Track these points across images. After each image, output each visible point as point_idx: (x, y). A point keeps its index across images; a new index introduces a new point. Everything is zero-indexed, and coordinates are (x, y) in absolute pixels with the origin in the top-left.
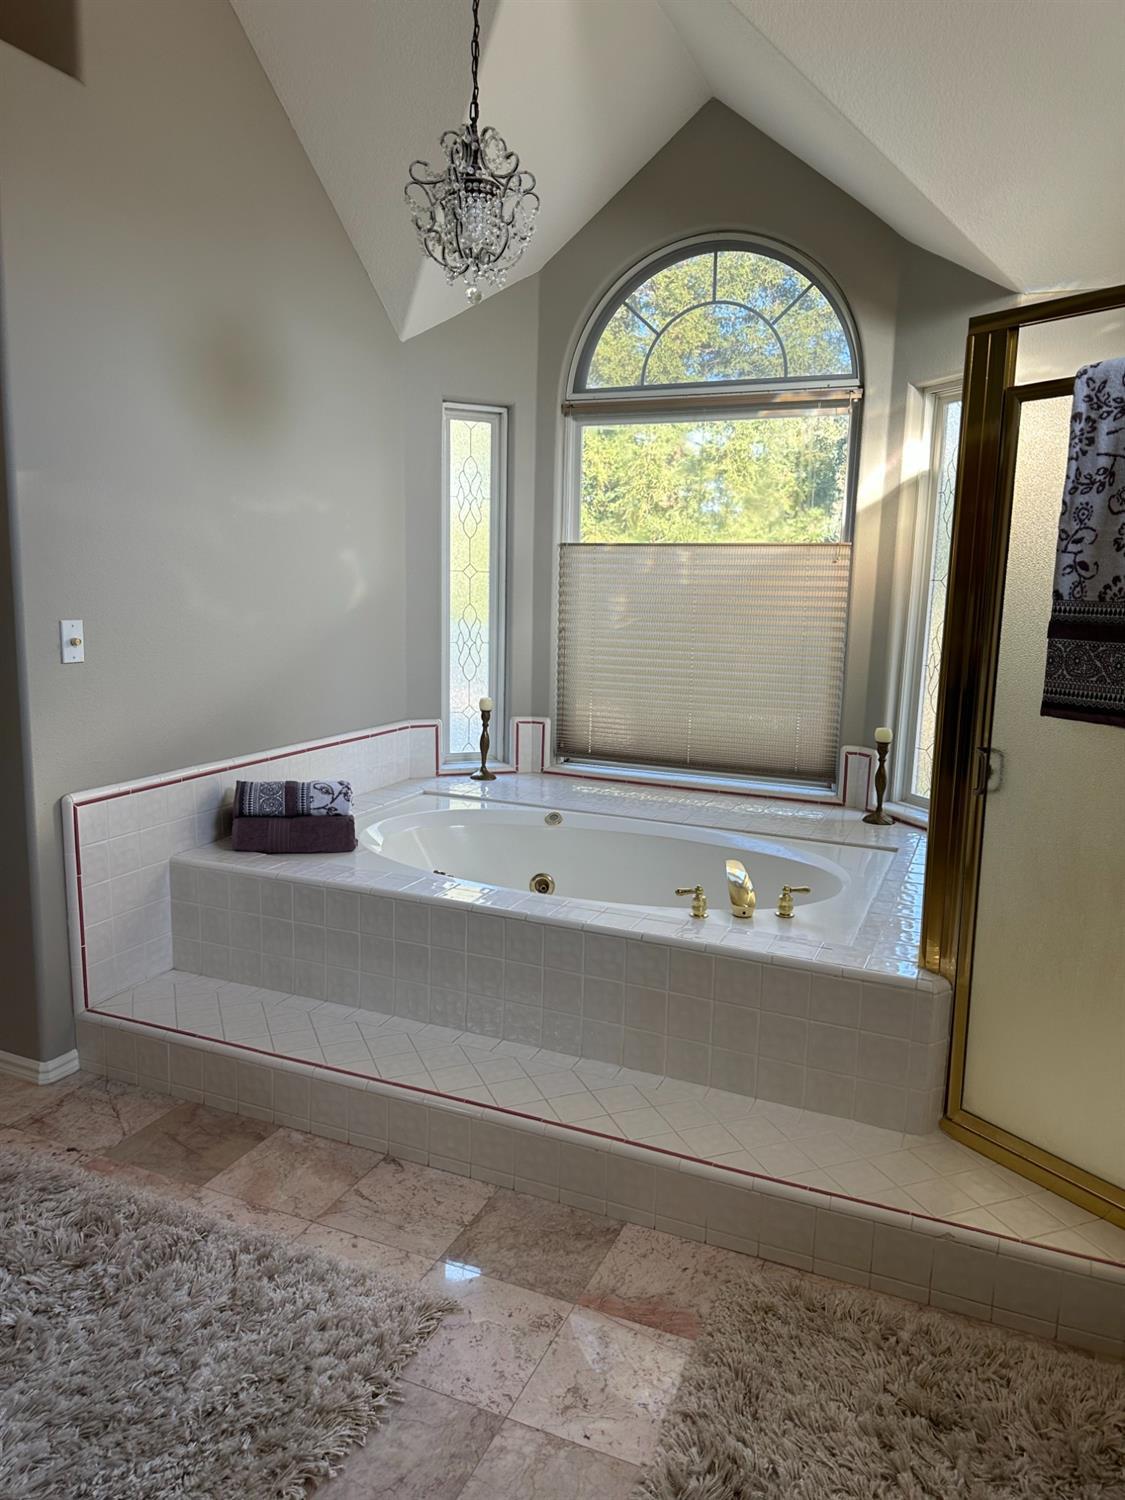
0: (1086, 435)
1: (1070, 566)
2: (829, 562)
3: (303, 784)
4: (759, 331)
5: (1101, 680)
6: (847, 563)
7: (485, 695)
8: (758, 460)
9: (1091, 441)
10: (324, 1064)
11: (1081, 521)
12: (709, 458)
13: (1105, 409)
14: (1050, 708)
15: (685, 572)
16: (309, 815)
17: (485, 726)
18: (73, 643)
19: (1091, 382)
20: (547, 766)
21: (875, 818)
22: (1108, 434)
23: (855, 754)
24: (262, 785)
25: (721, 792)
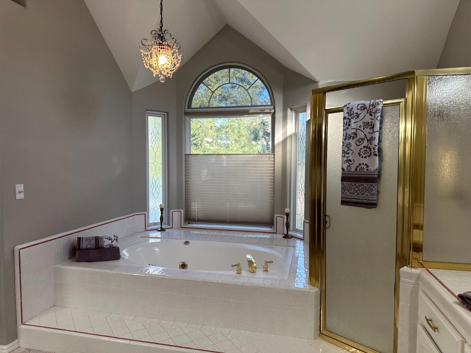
0: (348, 123)
1: (346, 161)
2: (268, 159)
3: (101, 237)
4: (235, 91)
5: (358, 194)
6: (273, 159)
7: (161, 203)
8: (237, 128)
9: (349, 125)
10: (113, 336)
11: (348, 148)
12: (223, 128)
13: (353, 116)
14: (343, 202)
15: (225, 162)
16: (103, 248)
17: (162, 213)
18: (20, 192)
19: (348, 109)
20: (183, 226)
21: (286, 236)
22: (354, 123)
23: (279, 217)
24: (86, 238)
25: (239, 231)
